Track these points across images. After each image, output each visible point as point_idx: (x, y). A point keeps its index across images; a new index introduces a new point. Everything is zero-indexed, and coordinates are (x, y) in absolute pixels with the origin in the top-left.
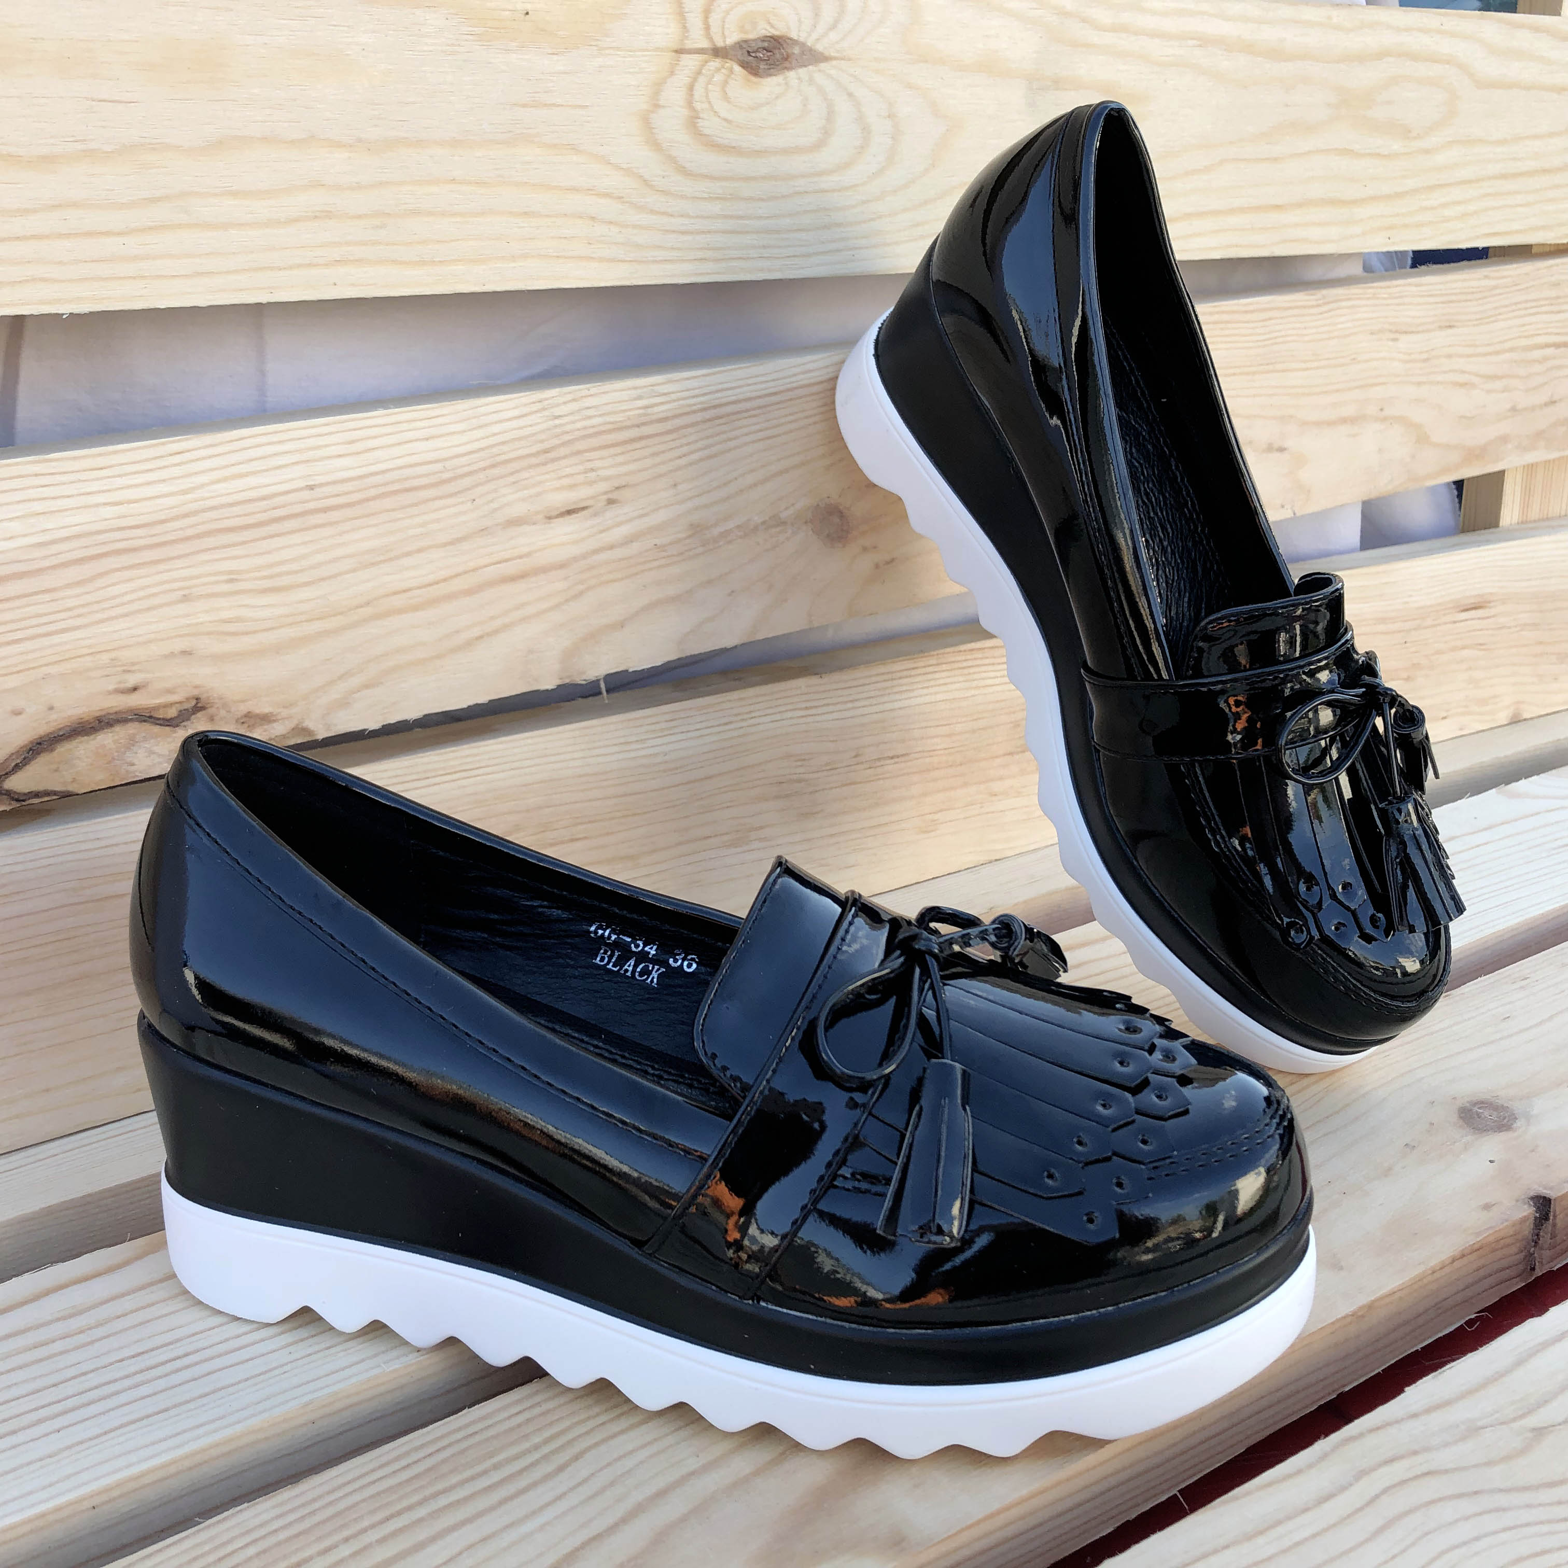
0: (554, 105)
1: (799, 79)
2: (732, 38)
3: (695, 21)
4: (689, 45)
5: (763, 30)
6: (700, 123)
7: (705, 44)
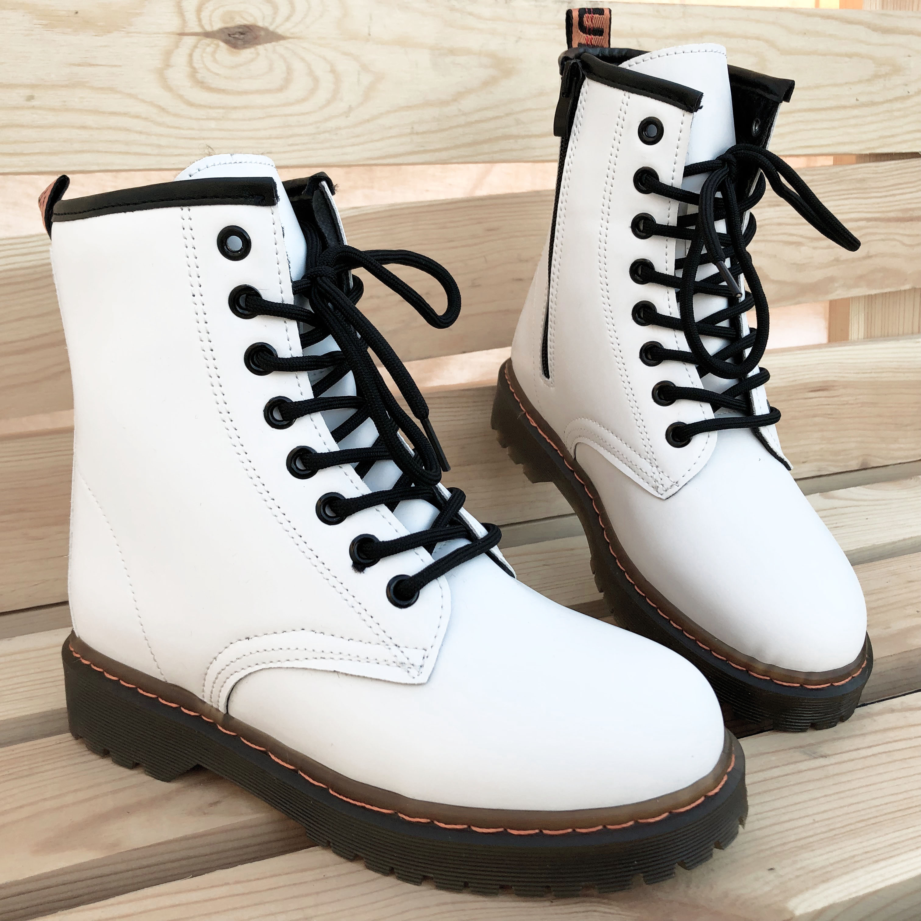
0: (97, 65)
1: (265, 50)
2: (217, 25)
3: (191, 16)
4: (187, 30)
5: (239, 21)
6: (199, 76)
7: (198, 30)
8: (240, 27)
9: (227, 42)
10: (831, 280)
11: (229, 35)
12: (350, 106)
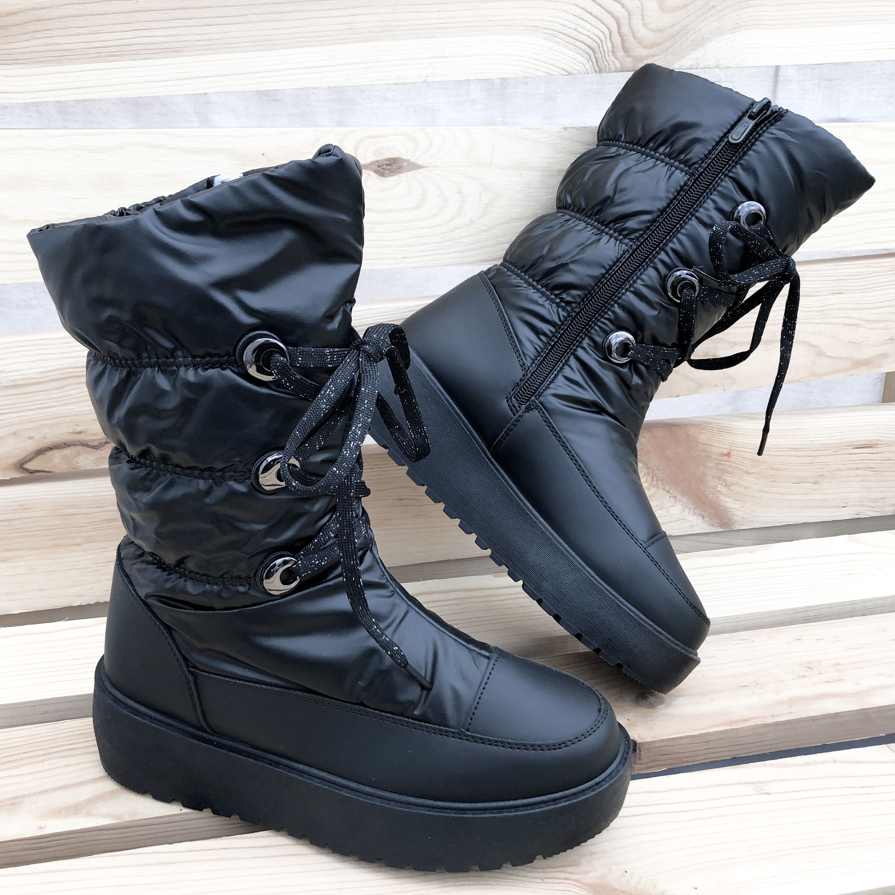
1: (407, 177)
2: (370, 160)
5: (386, 155)
8: (386, 160)
9: (376, 172)
10: (885, 356)
11: (379, 166)
12: (471, 220)
